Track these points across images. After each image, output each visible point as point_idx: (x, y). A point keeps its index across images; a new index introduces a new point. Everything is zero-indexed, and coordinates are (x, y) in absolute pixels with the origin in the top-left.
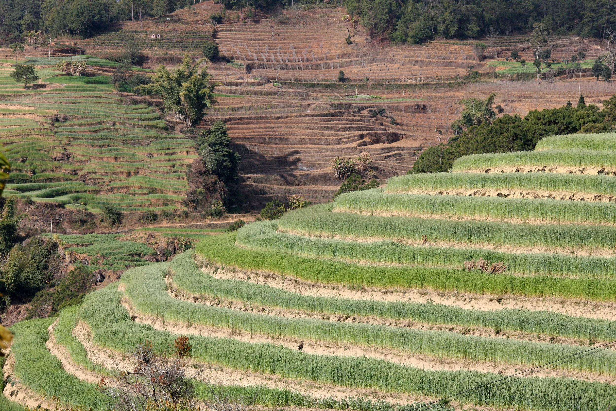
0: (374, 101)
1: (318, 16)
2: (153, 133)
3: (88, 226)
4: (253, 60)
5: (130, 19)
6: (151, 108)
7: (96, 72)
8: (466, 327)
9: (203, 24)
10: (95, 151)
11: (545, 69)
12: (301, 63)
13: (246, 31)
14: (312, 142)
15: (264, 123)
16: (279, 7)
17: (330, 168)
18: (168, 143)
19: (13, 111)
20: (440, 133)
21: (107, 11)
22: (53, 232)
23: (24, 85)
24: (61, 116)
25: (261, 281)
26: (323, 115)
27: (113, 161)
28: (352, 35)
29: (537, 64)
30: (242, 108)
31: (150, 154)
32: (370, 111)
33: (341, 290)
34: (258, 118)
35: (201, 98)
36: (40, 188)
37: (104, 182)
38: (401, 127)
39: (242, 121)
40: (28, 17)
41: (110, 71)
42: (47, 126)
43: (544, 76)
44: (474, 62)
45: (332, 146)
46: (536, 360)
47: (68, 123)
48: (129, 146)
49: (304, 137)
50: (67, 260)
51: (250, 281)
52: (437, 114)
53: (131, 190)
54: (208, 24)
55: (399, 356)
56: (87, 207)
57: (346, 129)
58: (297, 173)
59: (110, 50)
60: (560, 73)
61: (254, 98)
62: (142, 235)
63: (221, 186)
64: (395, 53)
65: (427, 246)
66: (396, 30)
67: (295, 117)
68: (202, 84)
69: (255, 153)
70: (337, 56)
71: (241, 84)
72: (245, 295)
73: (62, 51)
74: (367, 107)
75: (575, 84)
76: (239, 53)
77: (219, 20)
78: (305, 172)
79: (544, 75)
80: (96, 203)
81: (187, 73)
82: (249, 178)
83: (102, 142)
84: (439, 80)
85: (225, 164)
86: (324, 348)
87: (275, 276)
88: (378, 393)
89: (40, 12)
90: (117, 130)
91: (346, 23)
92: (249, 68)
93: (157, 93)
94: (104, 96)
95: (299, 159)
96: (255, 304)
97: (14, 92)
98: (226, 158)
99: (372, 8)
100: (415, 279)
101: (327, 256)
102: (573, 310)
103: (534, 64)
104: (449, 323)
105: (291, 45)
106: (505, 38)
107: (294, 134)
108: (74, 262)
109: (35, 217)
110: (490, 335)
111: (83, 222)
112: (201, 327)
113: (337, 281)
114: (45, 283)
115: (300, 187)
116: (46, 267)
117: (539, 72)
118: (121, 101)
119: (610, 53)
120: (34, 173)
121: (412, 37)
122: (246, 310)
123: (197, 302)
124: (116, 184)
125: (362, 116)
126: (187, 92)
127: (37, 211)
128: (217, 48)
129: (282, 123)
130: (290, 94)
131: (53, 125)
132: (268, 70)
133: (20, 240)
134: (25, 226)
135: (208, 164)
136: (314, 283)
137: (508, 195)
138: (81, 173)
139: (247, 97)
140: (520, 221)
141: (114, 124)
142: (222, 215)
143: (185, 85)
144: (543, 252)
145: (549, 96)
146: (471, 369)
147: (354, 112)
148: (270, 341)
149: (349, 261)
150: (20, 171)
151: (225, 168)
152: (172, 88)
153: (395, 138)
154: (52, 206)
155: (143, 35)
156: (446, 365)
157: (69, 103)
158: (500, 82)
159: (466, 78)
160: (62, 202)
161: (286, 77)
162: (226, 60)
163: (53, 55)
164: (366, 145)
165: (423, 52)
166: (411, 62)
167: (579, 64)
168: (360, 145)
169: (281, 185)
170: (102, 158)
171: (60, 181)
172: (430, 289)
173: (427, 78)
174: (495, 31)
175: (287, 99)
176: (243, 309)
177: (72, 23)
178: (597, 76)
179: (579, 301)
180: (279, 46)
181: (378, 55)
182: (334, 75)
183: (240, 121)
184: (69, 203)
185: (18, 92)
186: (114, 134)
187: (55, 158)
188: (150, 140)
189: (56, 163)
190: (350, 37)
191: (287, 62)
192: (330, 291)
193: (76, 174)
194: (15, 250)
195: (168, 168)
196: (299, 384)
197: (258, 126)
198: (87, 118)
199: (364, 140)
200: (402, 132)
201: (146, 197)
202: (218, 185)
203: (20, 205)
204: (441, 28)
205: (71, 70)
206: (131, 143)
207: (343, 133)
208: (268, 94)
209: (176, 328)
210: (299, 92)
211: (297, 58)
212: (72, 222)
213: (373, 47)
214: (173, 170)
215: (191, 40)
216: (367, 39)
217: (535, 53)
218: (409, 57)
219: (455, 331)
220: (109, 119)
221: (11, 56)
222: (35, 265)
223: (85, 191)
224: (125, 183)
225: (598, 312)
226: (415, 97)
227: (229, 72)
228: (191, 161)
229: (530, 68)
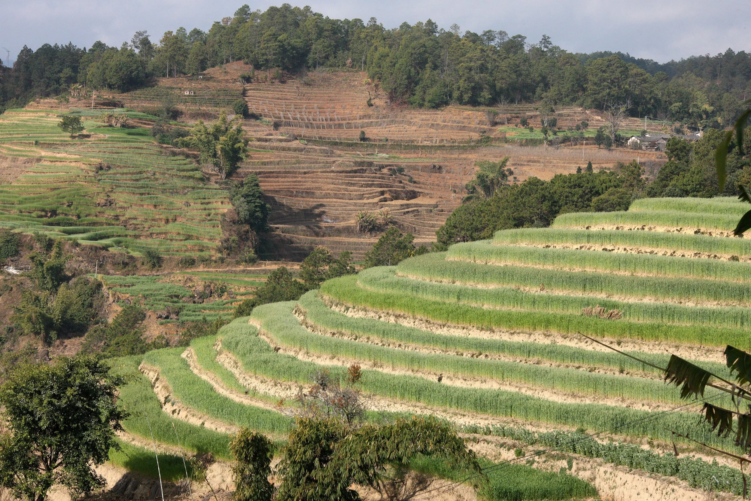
0: (393, 160)
1: (340, 79)
2: (191, 183)
3: (130, 269)
4: (280, 118)
5: (164, 76)
6: (188, 160)
7: (135, 124)
8: (592, 366)
9: (234, 83)
10: (136, 198)
11: (551, 137)
12: (325, 122)
13: (273, 91)
14: (336, 196)
15: (292, 177)
16: (305, 69)
17: (353, 221)
18: (204, 193)
19: (59, 158)
20: (455, 192)
21: (144, 68)
22: (98, 273)
23: (70, 134)
24: (105, 164)
25: (392, 320)
26: (347, 172)
27: (153, 209)
28: (372, 97)
29: (545, 132)
30: (271, 163)
31: (187, 202)
32: (390, 169)
33: (470, 330)
34: (286, 172)
35: (236, 151)
36: (84, 232)
37: (144, 227)
38: (418, 186)
39: (271, 175)
40: (67, 72)
41: (149, 124)
42: (91, 174)
43: (551, 143)
44: (486, 127)
45: (355, 201)
46: (661, 396)
47: (111, 171)
48: (168, 194)
49: (329, 191)
50: (111, 299)
51: (382, 319)
52: (451, 174)
53: (169, 236)
54: (238, 83)
55: (532, 389)
56: (129, 250)
57: (368, 186)
58: (323, 224)
59: (146, 105)
60: (566, 140)
61: (283, 154)
62: (180, 278)
63: (253, 235)
64: (413, 116)
65: (544, 293)
66: (414, 95)
67: (321, 172)
68: (236, 139)
69: (283, 205)
70: (358, 117)
71: (270, 139)
72: (382, 332)
73: (104, 104)
74: (387, 166)
75: (579, 151)
76: (266, 111)
77: (248, 80)
78: (330, 225)
79: (550, 141)
80: (137, 247)
81: (223, 128)
82: (278, 228)
83: (142, 191)
84: (453, 142)
85: (257, 214)
86: (462, 381)
87: (406, 316)
88: (519, 421)
89: (78, 66)
90: (157, 179)
91: (367, 86)
92: (277, 126)
93: (195, 147)
94: (145, 147)
95: (324, 212)
96: (391, 340)
97: (61, 141)
98: (258, 209)
99: (392, 74)
100: (540, 322)
101: (452, 300)
102: (687, 353)
103: (542, 131)
104: (576, 361)
105: (316, 105)
106: (515, 106)
107: (319, 189)
108: (118, 302)
109: (81, 259)
110: (614, 374)
111: (125, 264)
112: (343, 359)
113: (466, 322)
114: (90, 320)
115: (324, 238)
116: (91, 306)
117: (546, 139)
118: (161, 152)
119: (611, 124)
120: (79, 217)
121: (429, 102)
122: (383, 345)
123: (335, 336)
124: (156, 230)
125: (383, 174)
126: (223, 146)
127: (83, 252)
128: (246, 105)
129: (308, 178)
130: (315, 150)
131: (97, 173)
132: (294, 128)
133: (67, 279)
134: (71, 266)
135: (241, 214)
136: (444, 323)
137: (612, 250)
138: (122, 219)
139: (276, 153)
140: (628, 274)
141: (154, 174)
142: (255, 262)
143: (222, 138)
144: (653, 301)
145: (555, 161)
146: (601, 403)
147: (375, 170)
148: (410, 373)
149: (474, 305)
150: (66, 215)
151: (257, 218)
152: (209, 142)
153: (413, 195)
154: (96, 248)
155: (177, 92)
156: (577, 399)
157: (113, 153)
158: (510, 147)
159: (479, 141)
160: (106, 245)
161: (310, 135)
162: (256, 117)
163: (95, 108)
164: (386, 201)
165: (439, 116)
166: (427, 125)
167: (582, 133)
168: (381, 201)
169: (307, 236)
170: (142, 206)
171: (102, 225)
172: (554, 331)
173: (442, 140)
174: (506, 99)
175: (313, 156)
176: (380, 344)
177: (111, 78)
178: (599, 145)
179: (693, 346)
180: (305, 106)
181: (396, 117)
182: (355, 134)
183: (269, 175)
184: (113, 246)
185: (65, 141)
186: (153, 183)
187: (99, 204)
188: (188, 189)
189: (99, 209)
190: (370, 99)
191: (312, 121)
192: (459, 330)
193: (118, 219)
194: (62, 288)
195: (204, 216)
196: (445, 411)
197: (286, 179)
198: (129, 167)
199: (385, 196)
200: (420, 190)
201: (183, 243)
202: (250, 234)
203: (67, 247)
204: (456, 94)
205: (113, 122)
206: (169, 192)
207: (365, 189)
208: (295, 150)
209: (319, 360)
210: (324, 150)
211: (320, 117)
212: (115, 264)
213: (392, 109)
214: (209, 218)
215: (222, 97)
216: (386, 102)
217: (543, 122)
218: (426, 120)
219: (581, 369)
220: (150, 169)
221: (56, 107)
222: (81, 303)
223: (126, 236)
224: (163, 229)
225: (711, 356)
226: (431, 158)
227: (258, 129)
228: (226, 211)
229: (538, 134)
